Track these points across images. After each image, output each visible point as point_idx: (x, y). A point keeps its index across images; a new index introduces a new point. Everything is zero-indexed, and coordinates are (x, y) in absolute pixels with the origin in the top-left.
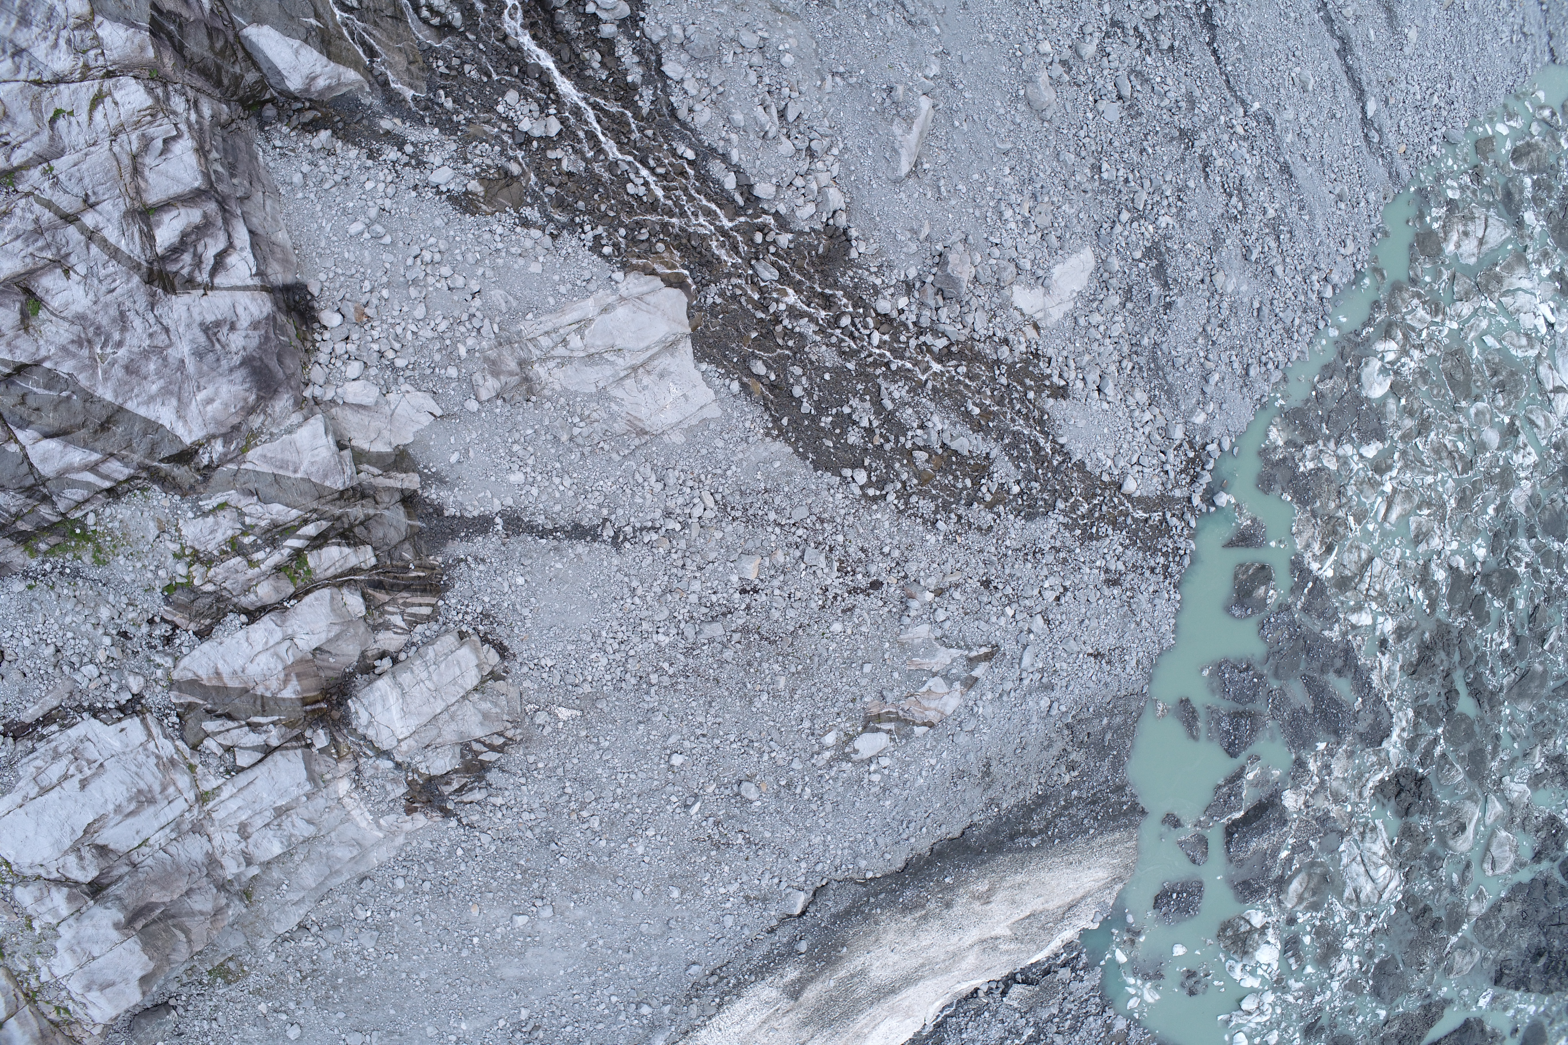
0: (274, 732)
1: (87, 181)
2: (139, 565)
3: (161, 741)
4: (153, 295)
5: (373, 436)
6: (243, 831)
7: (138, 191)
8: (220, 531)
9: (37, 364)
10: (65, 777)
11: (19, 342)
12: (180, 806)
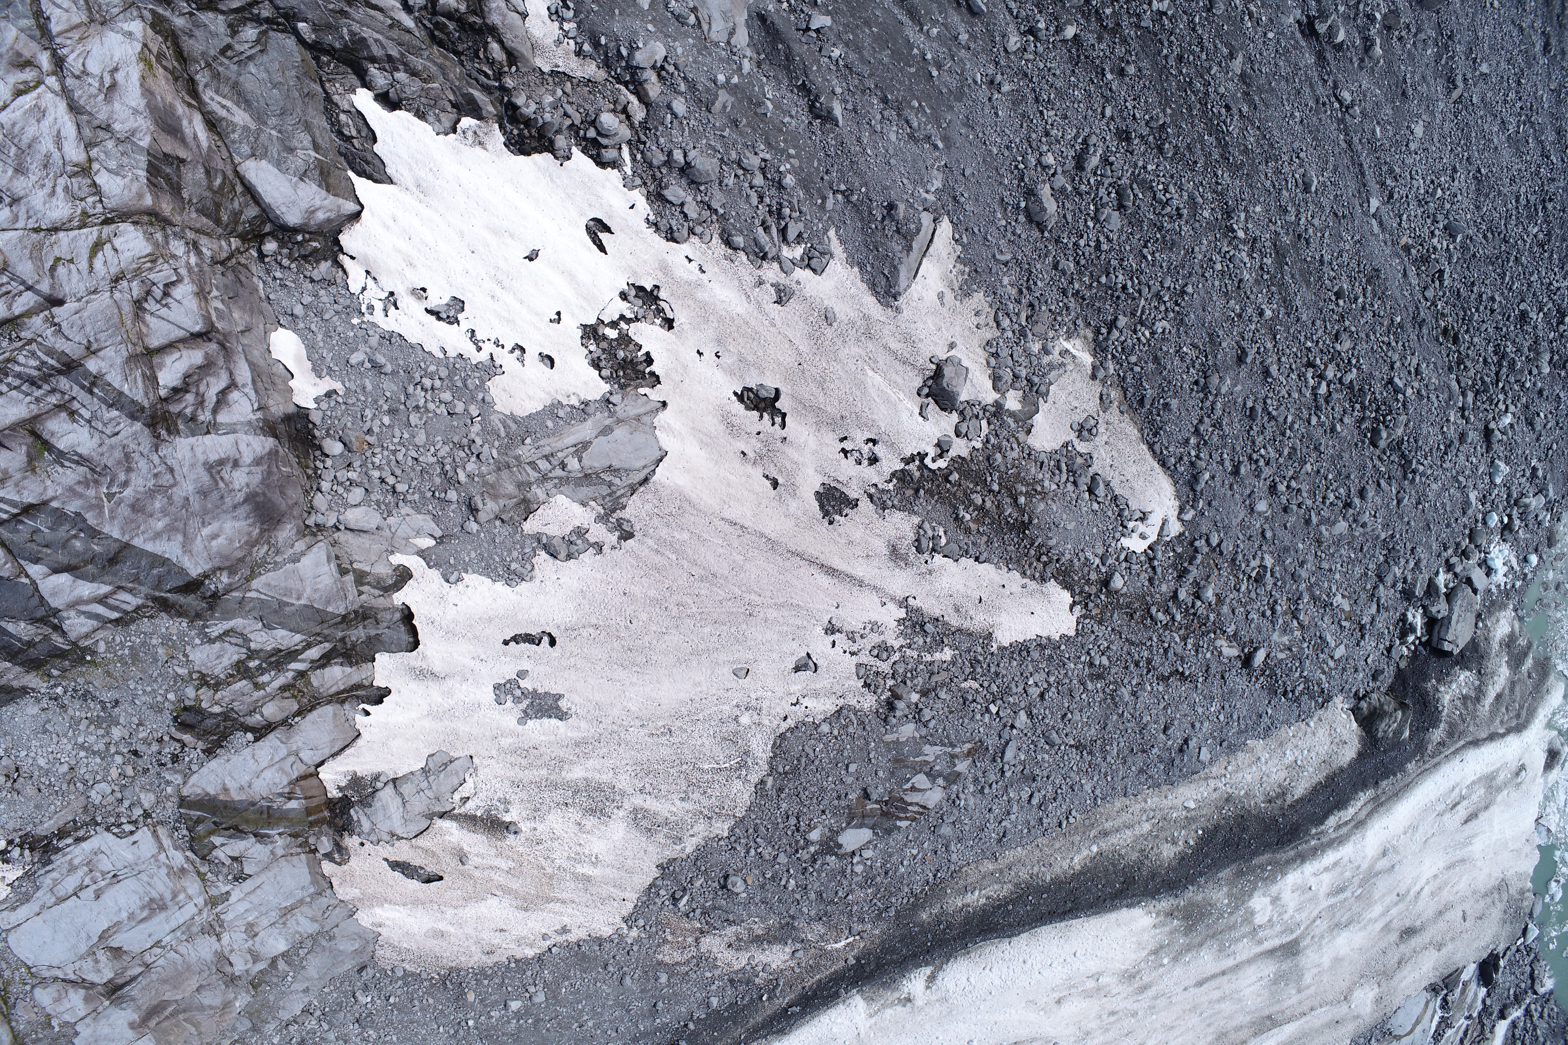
0: (280, 842)
1: (88, 328)
2: (149, 689)
3: (172, 852)
4: (158, 437)
5: (374, 558)
6: (251, 931)
7: (141, 336)
8: (226, 656)
9: (45, 503)
10: (82, 888)
11: (26, 483)
12: (190, 910)
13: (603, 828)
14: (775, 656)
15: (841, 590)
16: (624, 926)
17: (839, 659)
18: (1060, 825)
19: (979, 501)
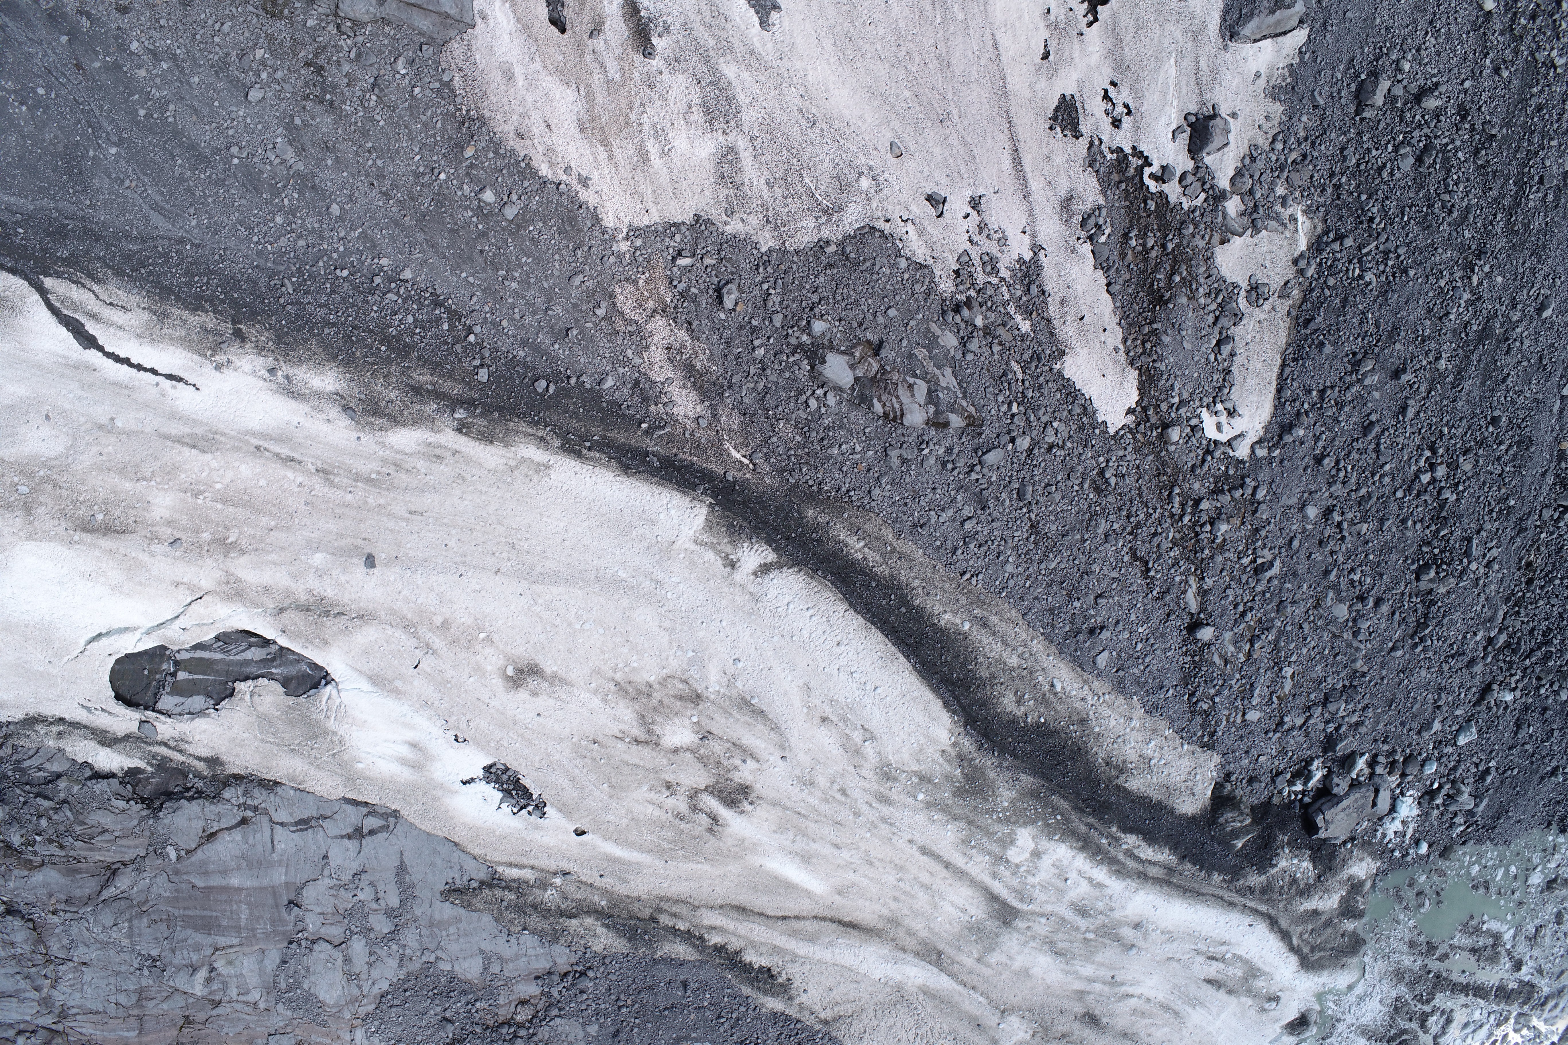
13: (700, 132)
14: (926, 169)
15: (1010, 184)
16: (625, 231)
17: (960, 231)
18: (963, 574)
19: (1150, 245)
